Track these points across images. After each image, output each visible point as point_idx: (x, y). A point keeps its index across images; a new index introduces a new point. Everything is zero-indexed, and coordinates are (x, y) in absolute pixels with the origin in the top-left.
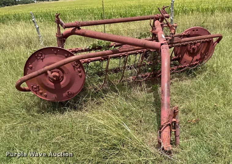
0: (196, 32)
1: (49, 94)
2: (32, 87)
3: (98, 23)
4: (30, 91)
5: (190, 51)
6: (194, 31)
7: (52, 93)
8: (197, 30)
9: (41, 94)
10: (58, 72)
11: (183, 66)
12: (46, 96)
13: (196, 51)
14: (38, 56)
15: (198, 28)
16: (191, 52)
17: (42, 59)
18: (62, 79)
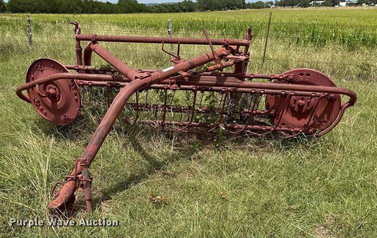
0: (307, 78)
1: (48, 113)
2: (34, 100)
3: (121, 39)
4: (30, 103)
5: (294, 107)
6: (301, 74)
7: (51, 112)
8: (308, 75)
9: (42, 110)
10: (55, 89)
11: (264, 129)
12: (46, 114)
13: (304, 110)
14: (38, 66)
15: (310, 70)
16: (296, 109)
17: (42, 71)
18: (58, 98)
